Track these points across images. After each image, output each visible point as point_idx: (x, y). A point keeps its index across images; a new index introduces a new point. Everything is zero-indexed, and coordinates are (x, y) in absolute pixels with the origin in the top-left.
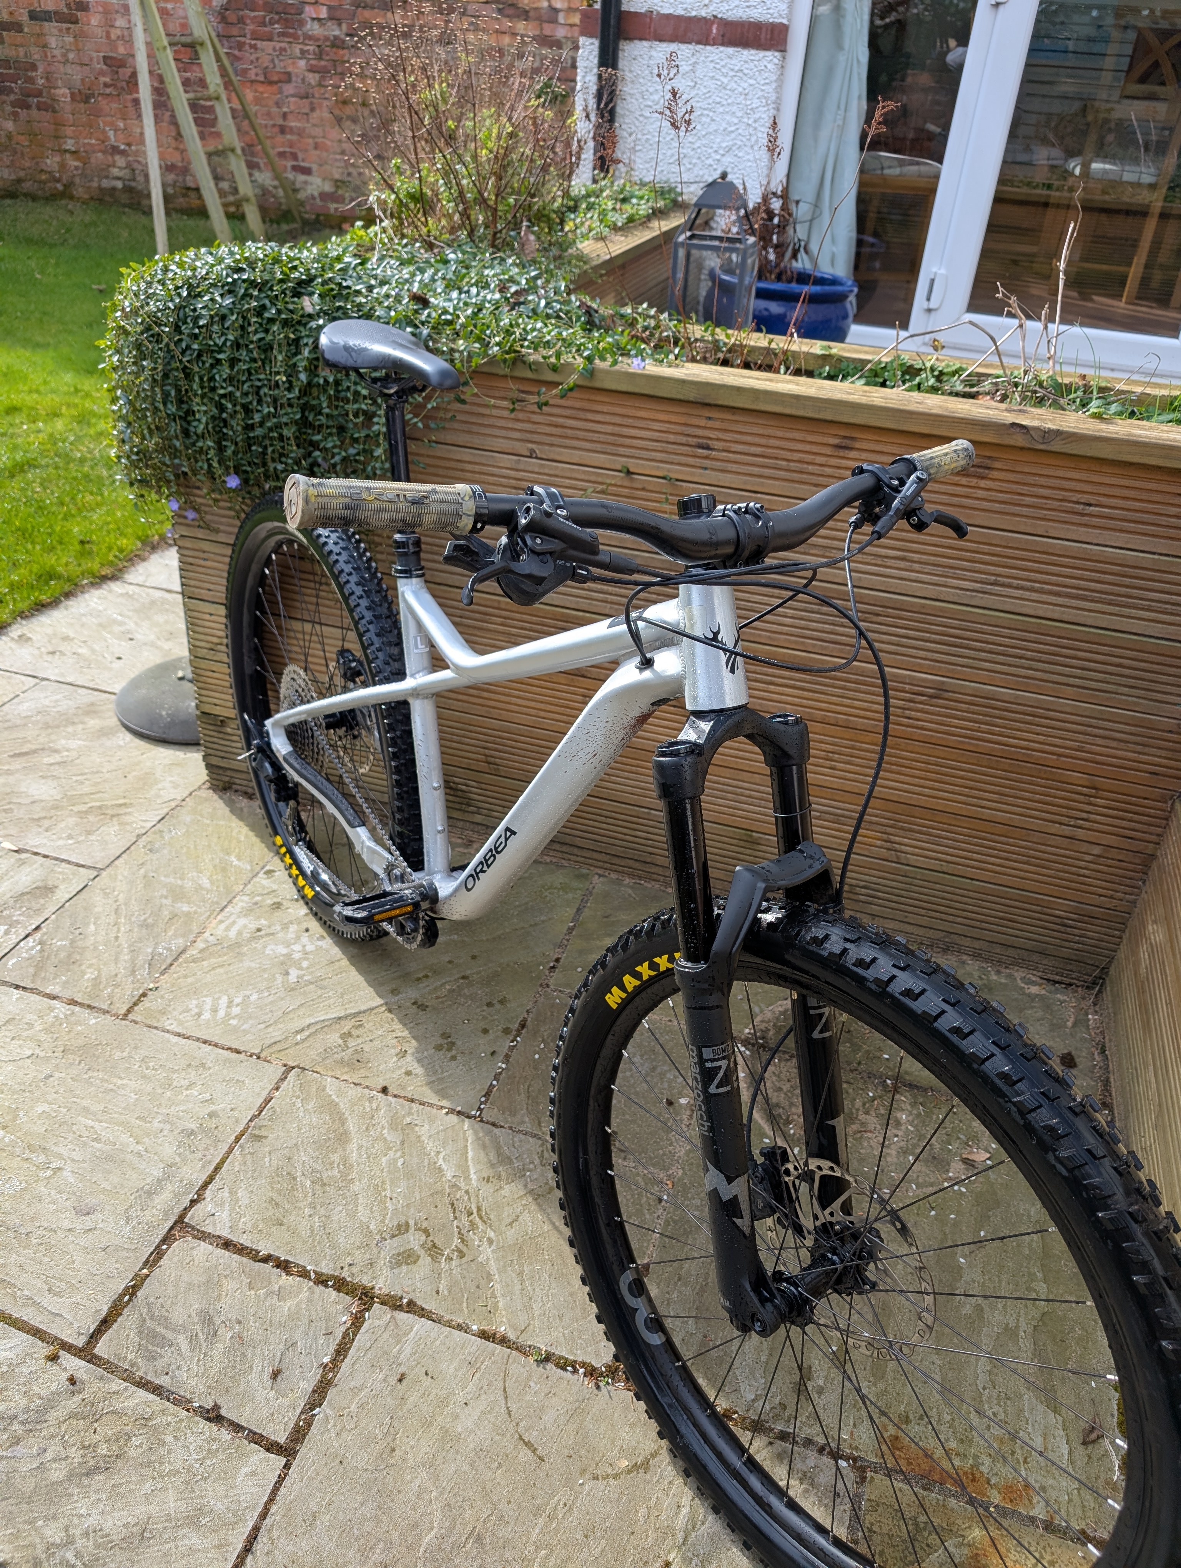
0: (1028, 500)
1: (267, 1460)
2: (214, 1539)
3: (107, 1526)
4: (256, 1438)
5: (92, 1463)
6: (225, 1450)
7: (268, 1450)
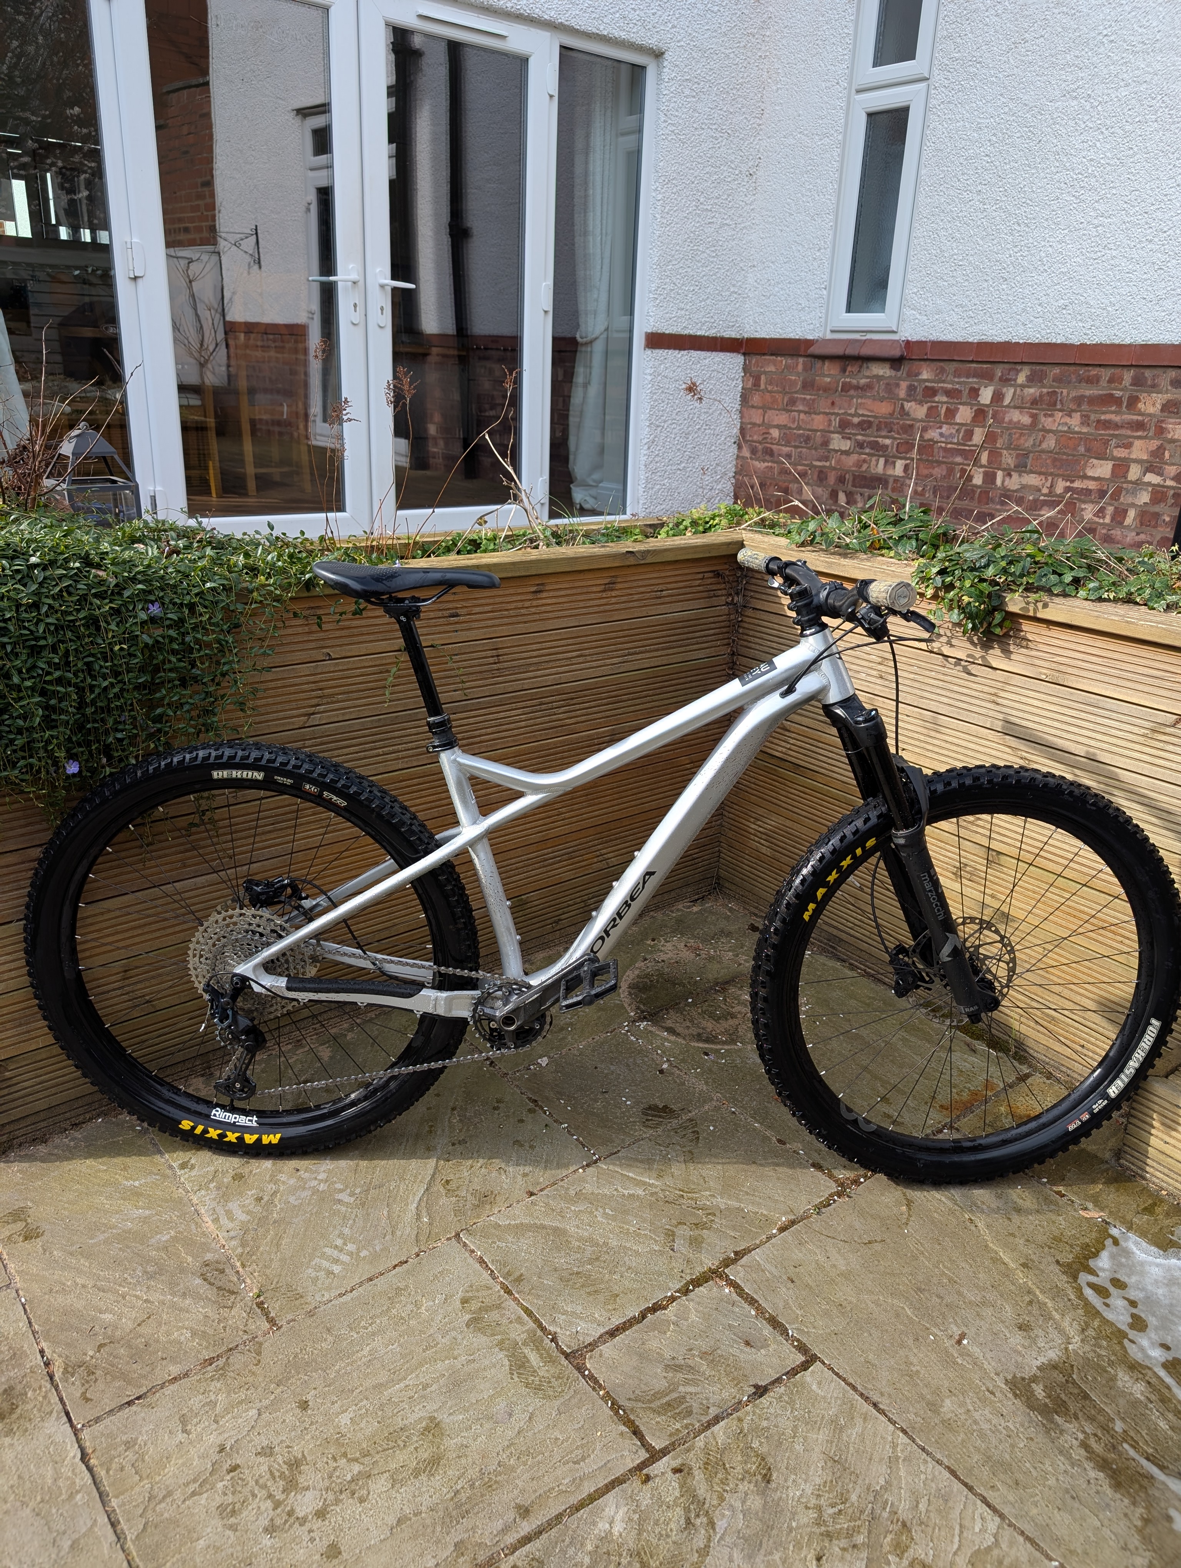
0: (636, 597)
1: (813, 1372)
2: (859, 1421)
3: (818, 1481)
4: (793, 1372)
5: (759, 1477)
6: (792, 1393)
7: (805, 1370)
